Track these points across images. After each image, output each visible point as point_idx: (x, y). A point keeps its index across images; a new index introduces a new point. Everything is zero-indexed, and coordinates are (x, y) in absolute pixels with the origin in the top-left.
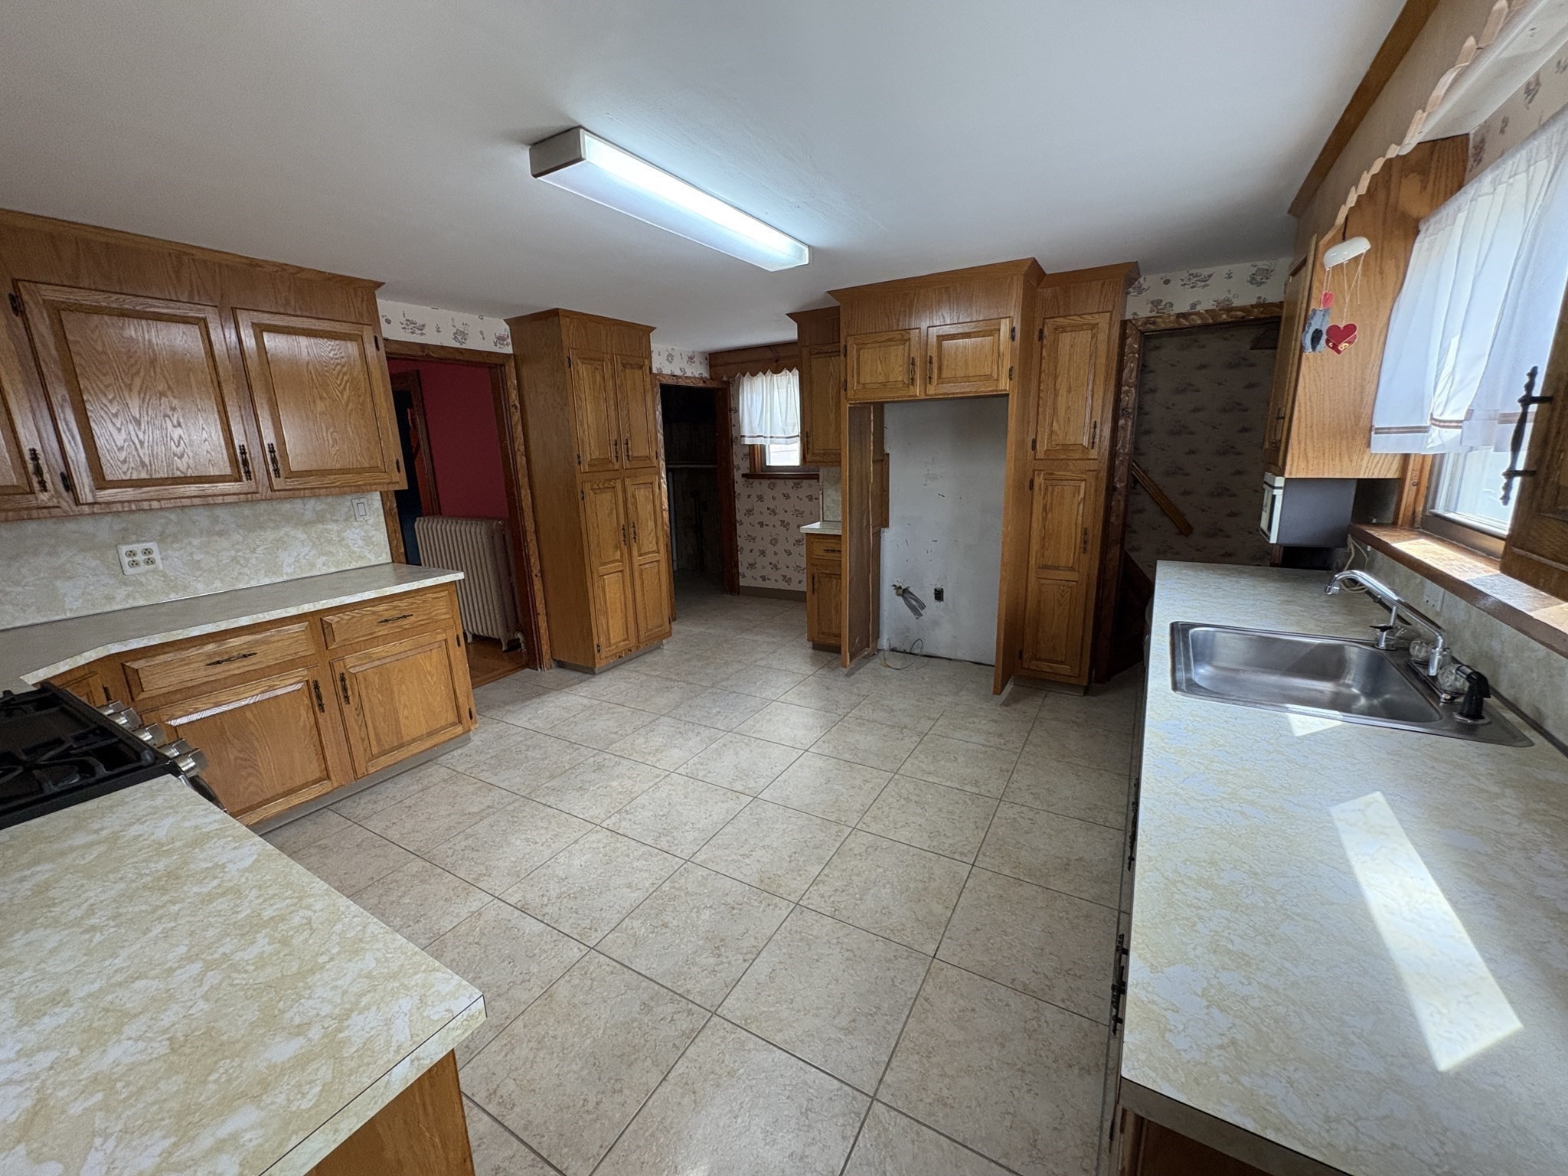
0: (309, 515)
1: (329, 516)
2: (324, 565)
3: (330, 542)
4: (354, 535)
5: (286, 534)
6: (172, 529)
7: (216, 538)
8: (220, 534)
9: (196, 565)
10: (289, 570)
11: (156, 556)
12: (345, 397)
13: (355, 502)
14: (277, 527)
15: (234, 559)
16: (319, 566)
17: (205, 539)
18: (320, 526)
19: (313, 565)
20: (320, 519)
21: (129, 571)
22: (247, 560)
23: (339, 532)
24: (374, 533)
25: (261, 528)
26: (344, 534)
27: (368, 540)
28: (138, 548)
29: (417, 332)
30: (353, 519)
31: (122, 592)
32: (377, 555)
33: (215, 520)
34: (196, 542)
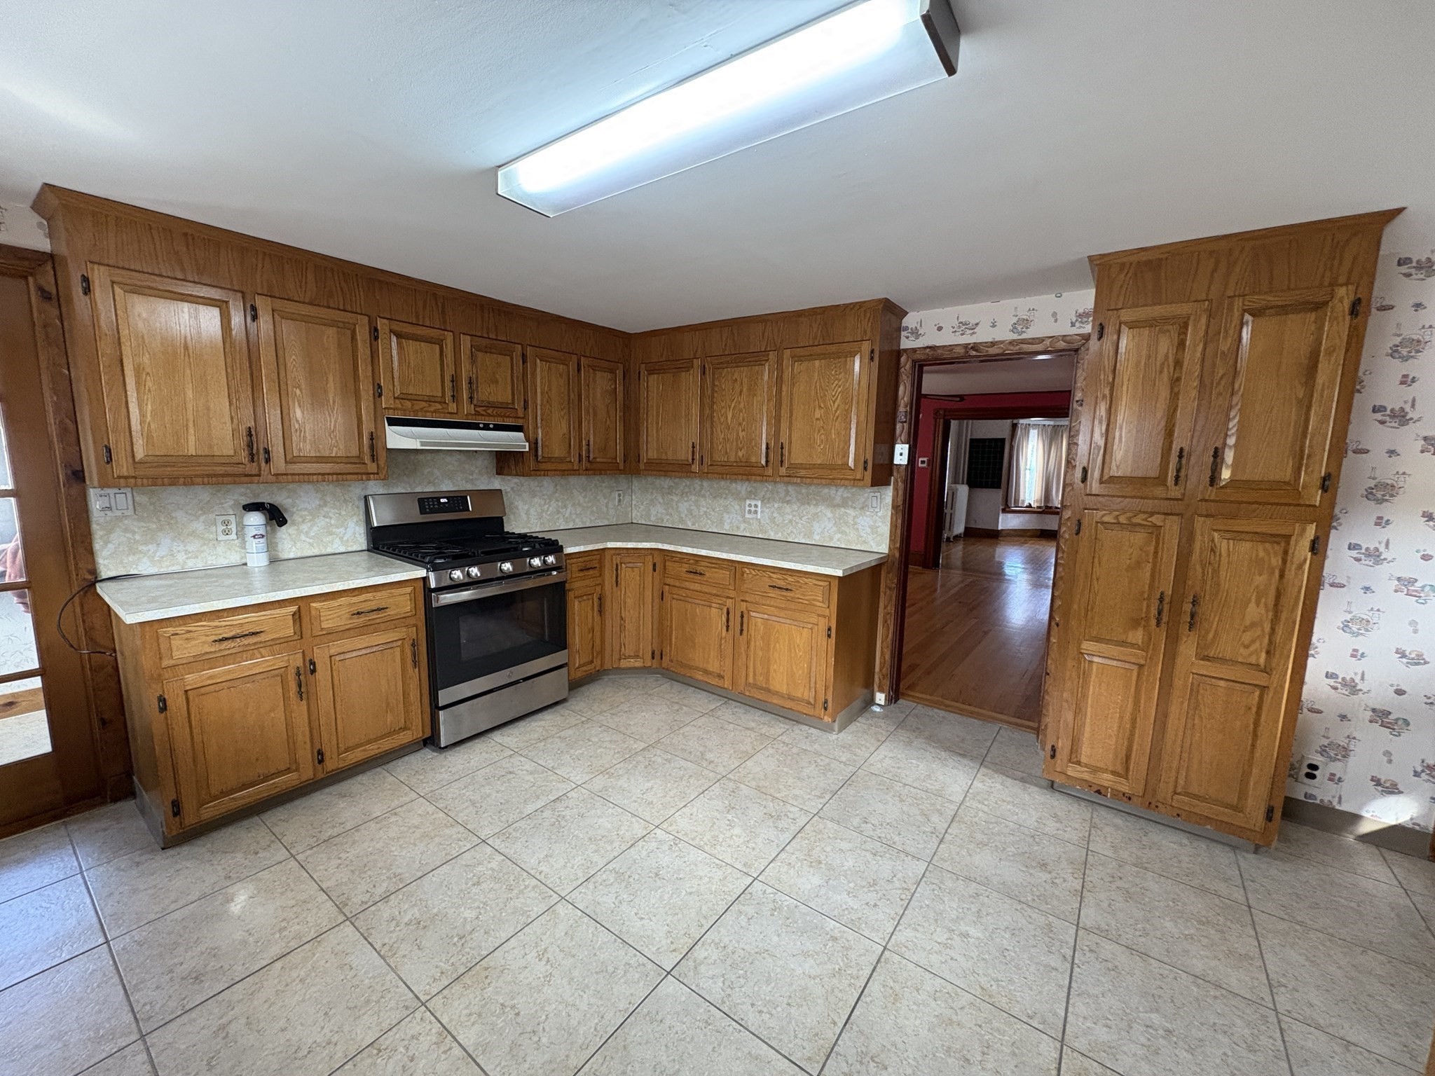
0: (838, 500)
1: (850, 503)
2: (838, 540)
3: (846, 523)
4: (865, 521)
5: (821, 511)
6: (768, 496)
7: (785, 505)
8: (788, 502)
9: (773, 520)
10: (817, 537)
11: (759, 509)
12: (836, 405)
13: (872, 494)
14: (816, 505)
15: (790, 521)
16: (835, 540)
17: (781, 505)
18: (843, 510)
19: (831, 539)
20: (844, 504)
21: (747, 516)
22: (797, 523)
23: (854, 517)
24: (880, 524)
25: (808, 503)
26: (858, 521)
27: (874, 529)
28: (753, 503)
29: (969, 332)
30: (866, 509)
31: (742, 526)
32: (878, 545)
33: (787, 492)
34: (776, 505)
